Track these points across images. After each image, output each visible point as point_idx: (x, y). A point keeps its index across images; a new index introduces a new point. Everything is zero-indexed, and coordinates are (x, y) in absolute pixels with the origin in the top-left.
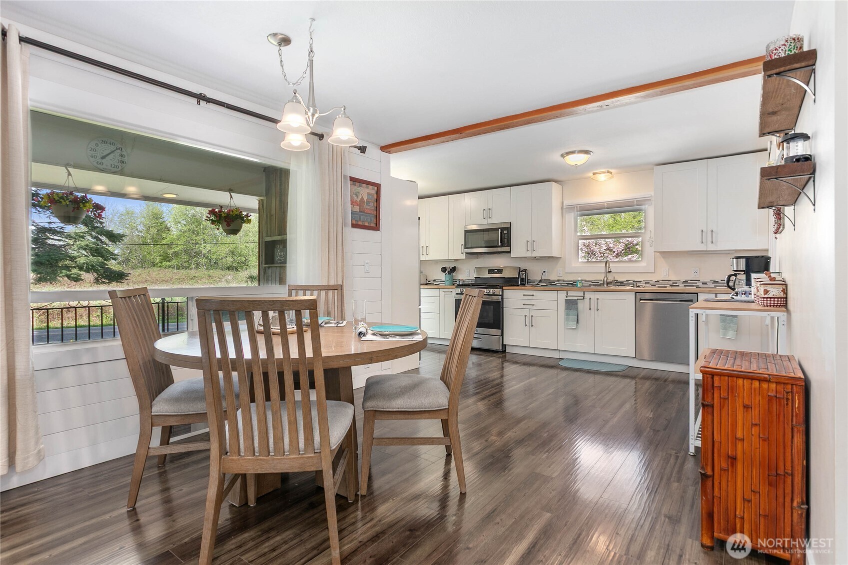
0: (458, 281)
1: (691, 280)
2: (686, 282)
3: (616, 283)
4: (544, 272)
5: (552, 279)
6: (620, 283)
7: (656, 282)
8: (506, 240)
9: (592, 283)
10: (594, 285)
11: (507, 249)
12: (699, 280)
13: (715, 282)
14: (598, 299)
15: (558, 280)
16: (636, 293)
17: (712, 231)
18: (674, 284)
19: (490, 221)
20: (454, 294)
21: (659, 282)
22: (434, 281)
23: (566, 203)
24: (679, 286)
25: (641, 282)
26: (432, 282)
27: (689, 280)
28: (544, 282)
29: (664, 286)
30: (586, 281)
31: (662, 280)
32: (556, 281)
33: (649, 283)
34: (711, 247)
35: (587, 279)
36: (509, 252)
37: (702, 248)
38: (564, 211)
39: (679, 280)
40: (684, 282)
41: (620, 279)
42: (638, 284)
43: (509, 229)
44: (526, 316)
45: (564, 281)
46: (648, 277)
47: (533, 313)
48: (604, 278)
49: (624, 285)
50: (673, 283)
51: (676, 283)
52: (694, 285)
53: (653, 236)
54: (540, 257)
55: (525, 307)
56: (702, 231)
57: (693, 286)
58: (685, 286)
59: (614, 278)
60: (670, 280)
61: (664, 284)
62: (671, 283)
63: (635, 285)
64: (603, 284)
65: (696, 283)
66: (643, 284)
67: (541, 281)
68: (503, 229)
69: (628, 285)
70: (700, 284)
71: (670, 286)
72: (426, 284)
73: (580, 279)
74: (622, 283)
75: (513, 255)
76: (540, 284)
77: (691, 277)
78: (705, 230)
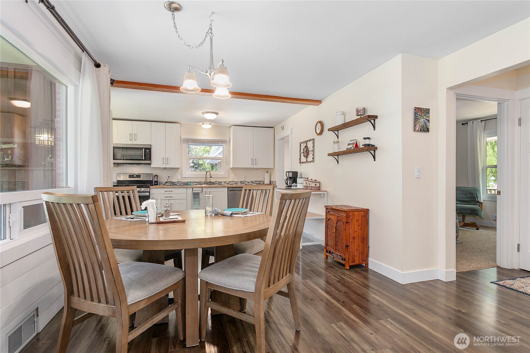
2: (241, 182)
3: (211, 183)
4: (170, 177)
5: (174, 181)
8: (148, 156)
11: (149, 162)
12: (246, 181)
13: (252, 182)
14: (210, 192)
16: (228, 188)
17: (256, 159)
19: (134, 143)
21: (230, 182)
23: (183, 137)
25: (222, 182)
28: (169, 183)
30: (194, 182)
32: (177, 182)
33: (226, 183)
34: (255, 167)
35: (195, 181)
36: (150, 164)
37: (252, 167)
38: (181, 142)
39: (238, 181)
43: (150, 149)
45: (181, 182)
46: (225, 180)
47: (171, 202)
48: (206, 180)
51: (237, 183)
53: (228, 159)
54: (169, 168)
55: (166, 198)
57: (244, 184)
58: (241, 184)
59: (210, 180)
61: (232, 183)
62: (235, 182)
67: (166, 182)
68: (146, 149)
69: (216, 184)
70: (246, 183)
71: (235, 184)
73: (190, 181)
74: (213, 183)
75: (152, 166)
76: (166, 184)
77: (243, 180)
78: (253, 159)
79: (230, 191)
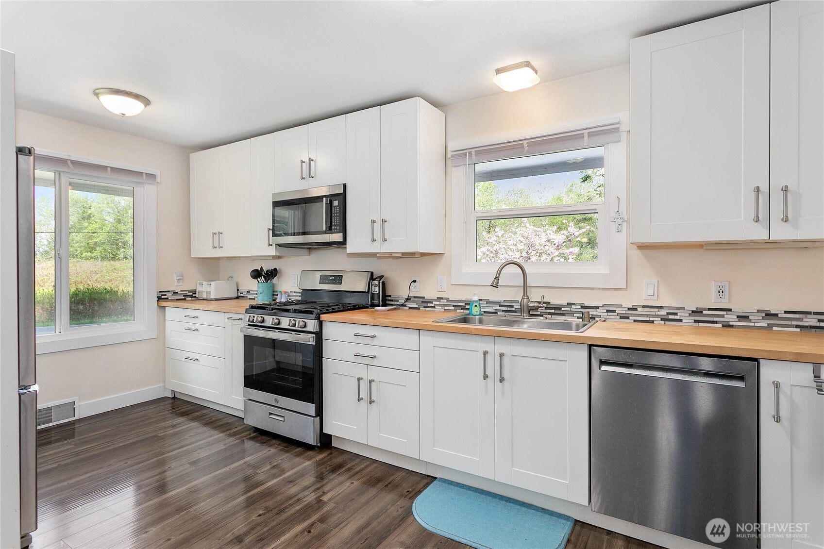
0: (279, 294)
1: (710, 309)
2: (698, 312)
3: (546, 308)
4: (415, 281)
5: (428, 296)
6: (555, 308)
7: (629, 309)
8: (336, 221)
9: (501, 306)
10: (503, 311)
11: (337, 237)
12: (730, 310)
13: (769, 315)
14: (502, 355)
15: (439, 299)
16: (590, 346)
17: (784, 192)
18: (671, 317)
20: (244, 324)
21: (636, 309)
22: (248, 292)
23: (453, 145)
24: (681, 320)
25: (597, 308)
26: (245, 294)
27: (705, 309)
28: (414, 302)
29: (648, 319)
30: (488, 302)
31: (644, 307)
32: (435, 300)
33: (614, 311)
35: (491, 299)
36: (343, 243)
37: (758, 233)
38: (449, 162)
39: (683, 308)
40: (693, 312)
41: (556, 299)
42: (592, 312)
43: (342, 197)
44: (359, 380)
45: (448, 300)
46: (612, 299)
48: (523, 298)
49: (563, 314)
50: (669, 314)
51: (676, 314)
52: (716, 319)
53: (623, 209)
54: (403, 254)
55: (359, 360)
56: (758, 190)
57: (715, 322)
58: (696, 321)
59: (543, 297)
60: (661, 307)
61: (648, 316)
62: (663, 312)
63: (586, 315)
64: (521, 310)
65: (723, 316)
66: (602, 312)
67: (408, 299)
68: (331, 197)
69: (571, 314)
70: (731, 319)
71: (662, 320)
72: (238, 298)
73: (476, 298)
74: (557, 310)
75: (351, 247)
76: (409, 304)
77: (709, 300)
78: (764, 188)
79: (603, 363)
